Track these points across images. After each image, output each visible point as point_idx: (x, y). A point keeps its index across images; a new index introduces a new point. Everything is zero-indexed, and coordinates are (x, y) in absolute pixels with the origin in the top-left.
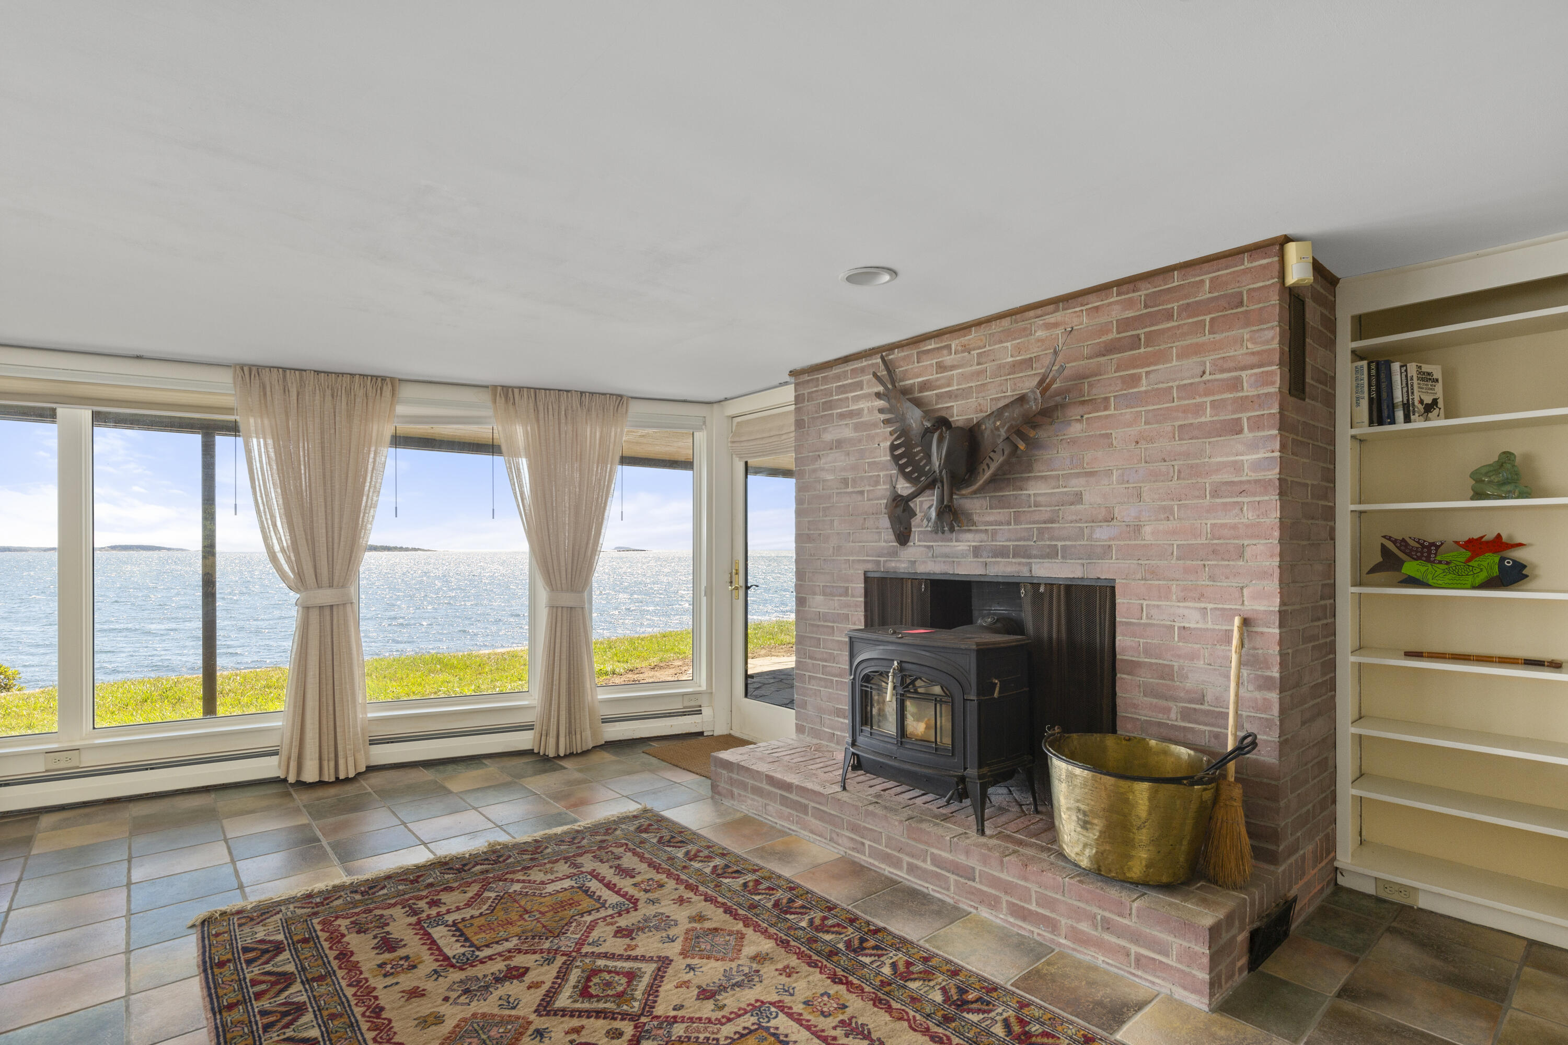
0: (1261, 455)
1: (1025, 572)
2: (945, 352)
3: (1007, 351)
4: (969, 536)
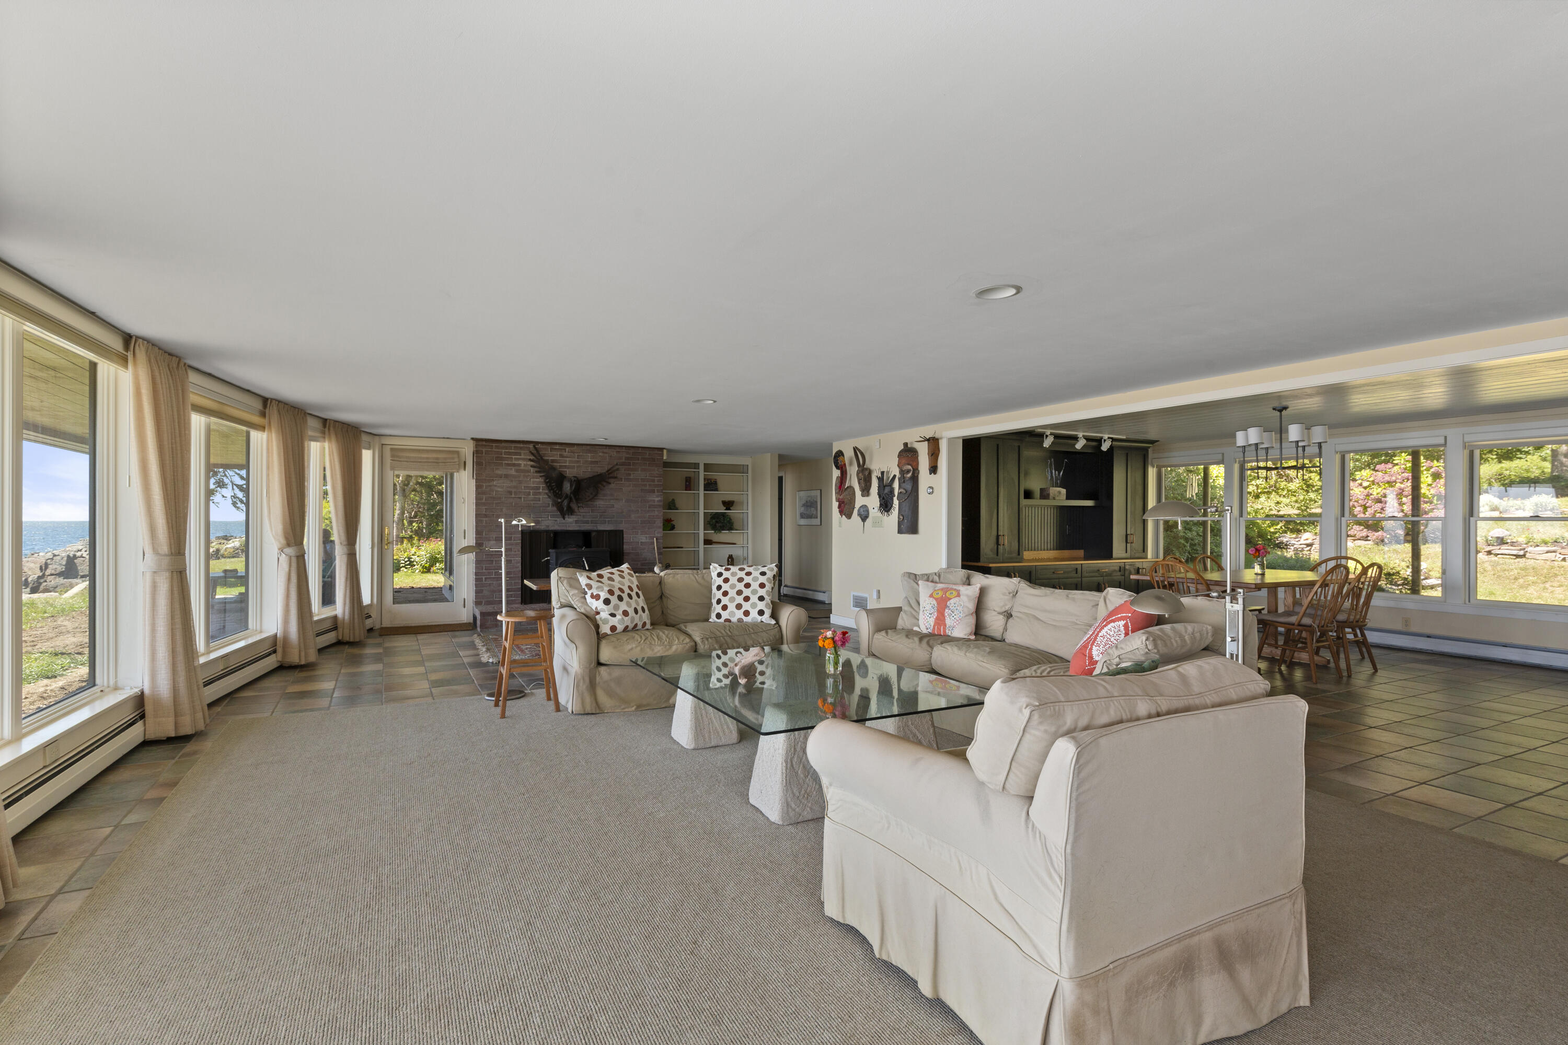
0: (659, 499)
1: (595, 529)
2: (563, 451)
3: (589, 457)
4: (574, 517)
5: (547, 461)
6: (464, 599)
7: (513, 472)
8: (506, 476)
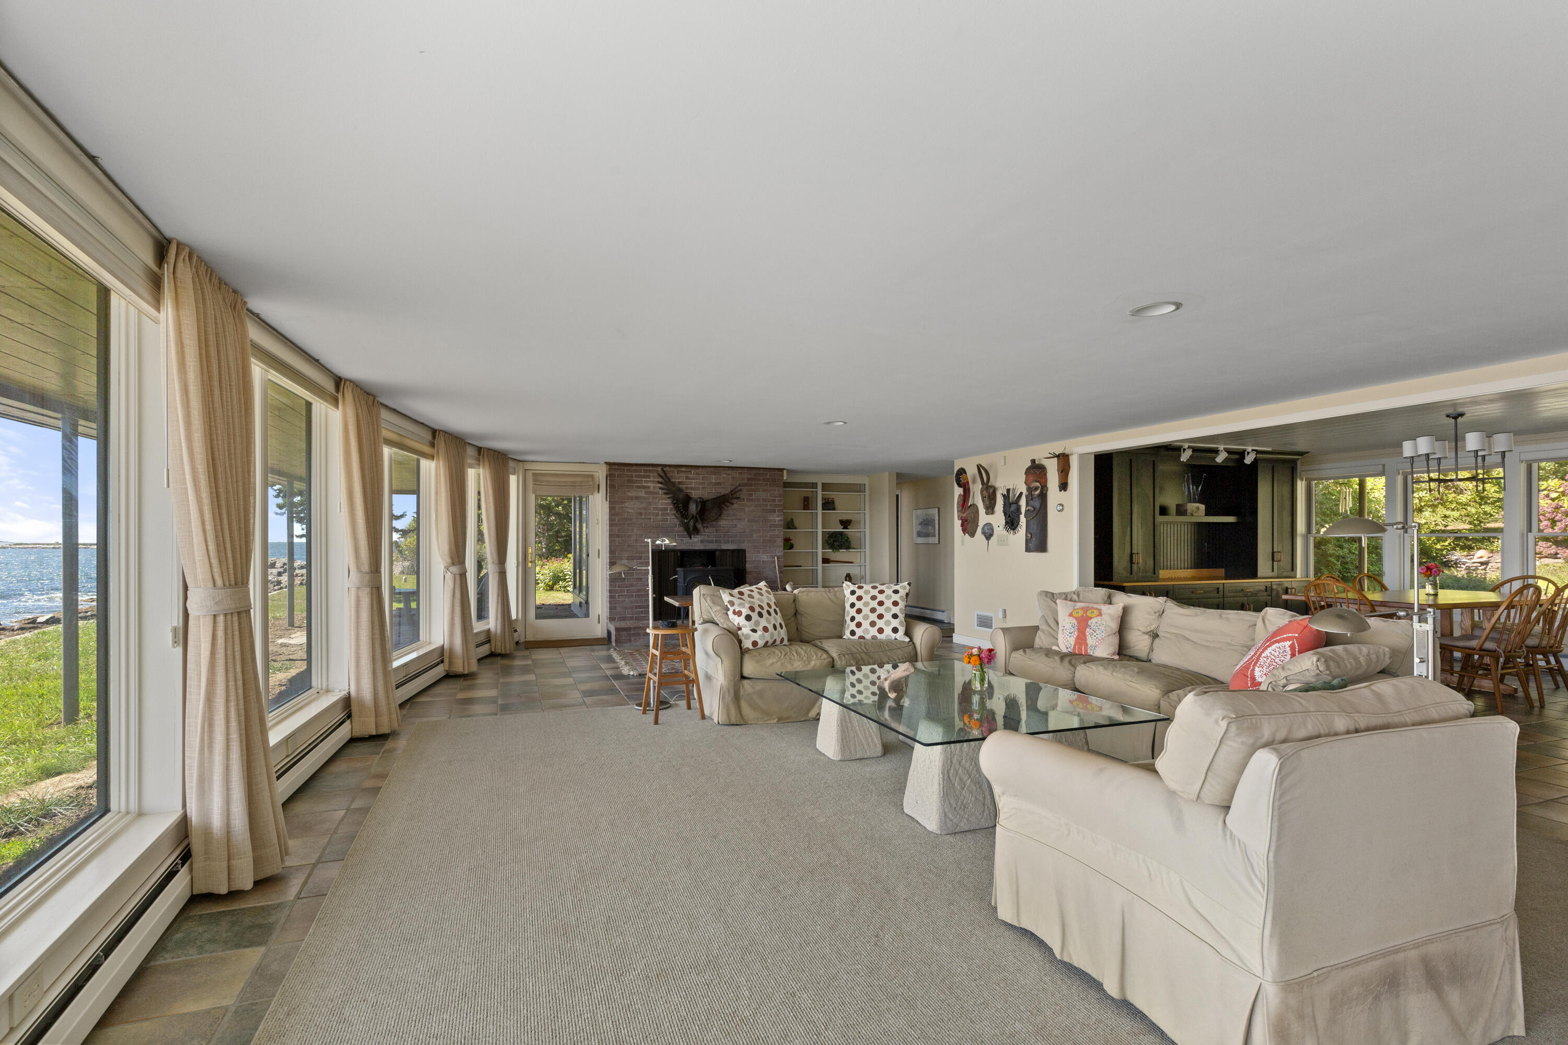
0: (780, 518)
1: (719, 548)
2: (689, 473)
3: (713, 479)
4: (699, 536)
5: (673, 484)
6: (599, 615)
7: (642, 493)
8: (637, 498)
